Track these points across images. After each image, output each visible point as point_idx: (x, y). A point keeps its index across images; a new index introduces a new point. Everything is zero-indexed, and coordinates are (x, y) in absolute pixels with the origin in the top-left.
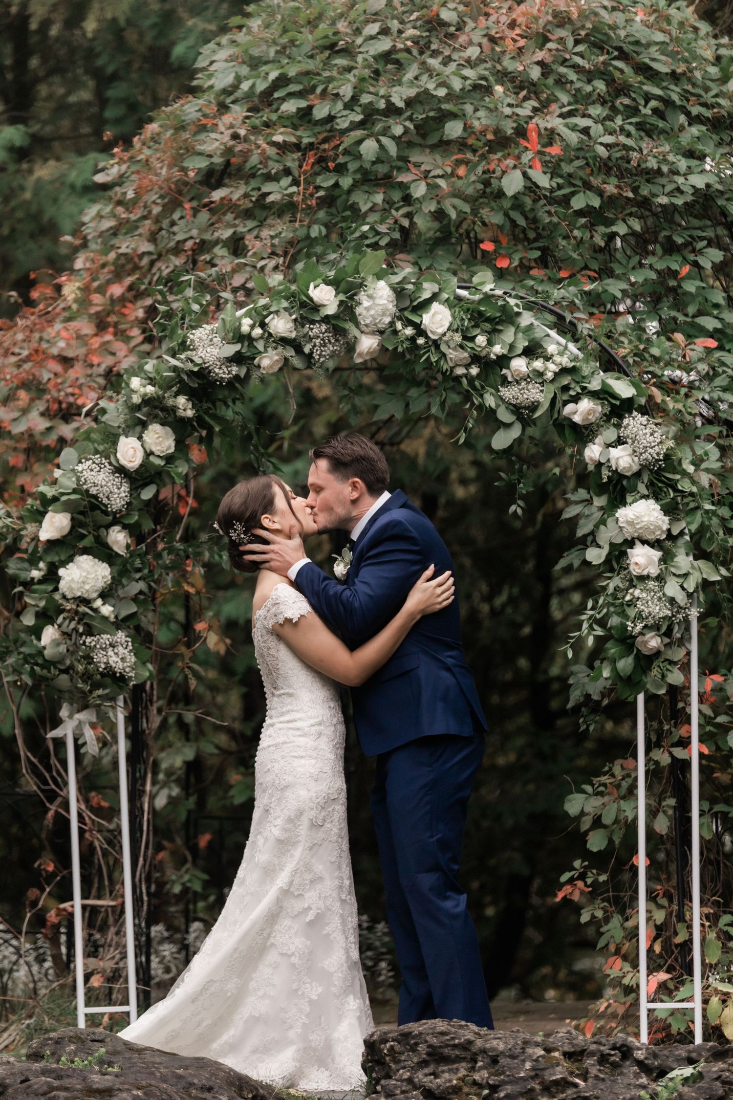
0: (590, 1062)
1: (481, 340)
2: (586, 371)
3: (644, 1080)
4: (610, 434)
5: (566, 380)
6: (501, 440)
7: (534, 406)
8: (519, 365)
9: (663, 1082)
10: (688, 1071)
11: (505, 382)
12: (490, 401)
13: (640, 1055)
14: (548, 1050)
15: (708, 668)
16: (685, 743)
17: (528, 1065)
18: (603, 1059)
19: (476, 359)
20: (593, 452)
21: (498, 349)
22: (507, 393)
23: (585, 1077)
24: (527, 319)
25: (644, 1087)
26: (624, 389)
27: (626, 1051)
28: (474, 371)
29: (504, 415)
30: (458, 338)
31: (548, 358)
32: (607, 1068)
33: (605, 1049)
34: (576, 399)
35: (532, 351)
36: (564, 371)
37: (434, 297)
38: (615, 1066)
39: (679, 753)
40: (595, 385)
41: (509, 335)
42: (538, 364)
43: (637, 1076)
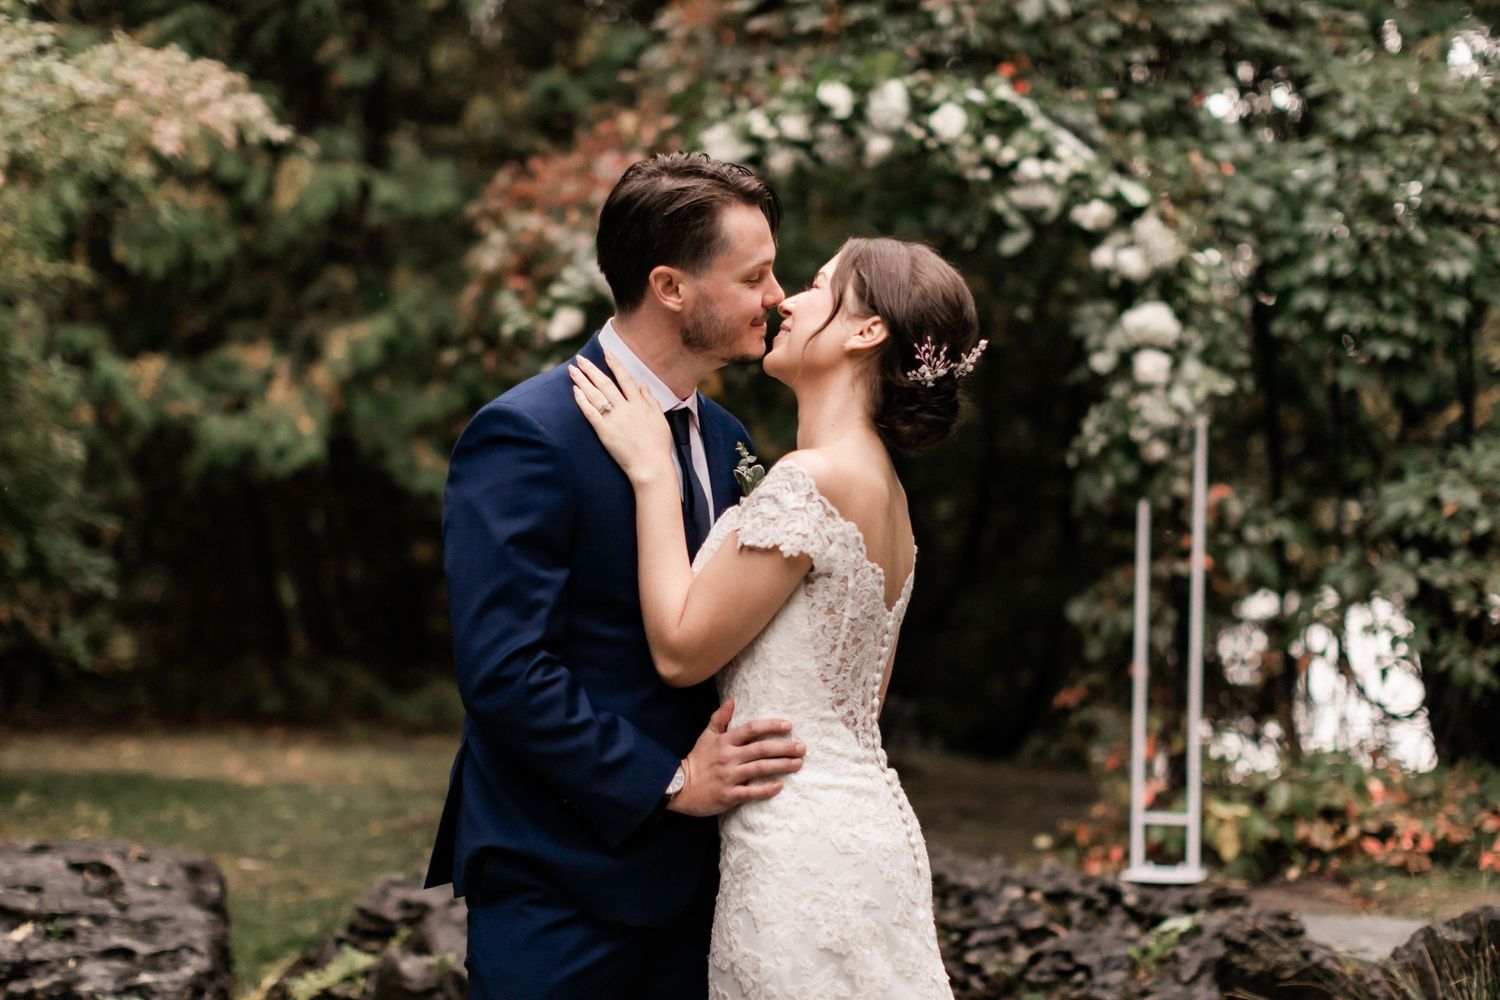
0: (1074, 907)
1: (992, 143)
2: (1097, 173)
3: (1133, 931)
4: (1120, 237)
5: (1077, 184)
6: (1011, 245)
7: (1042, 211)
8: (1031, 168)
9: (1155, 932)
10: (1183, 923)
11: (1013, 184)
12: (999, 204)
13: (1131, 899)
14: (1028, 890)
15: (1214, 476)
16: (1186, 554)
17: (1003, 908)
18: (1088, 904)
19: (988, 161)
20: (1102, 257)
21: (1008, 155)
22: (1019, 196)
23: (1067, 922)
24: (1040, 123)
25: (1131, 941)
26: (1136, 194)
27: (1114, 895)
28: (985, 174)
29: (1014, 219)
30: (968, 140)
31: (1057, 160)
32: (1091, 914)
33: (1091, 891)
34: (1086, 201)
35: (1045, 154)
36: (1077, 177)
37: (948, 99)
38: (1103, 914)
39: (1180, 567)
40: (1106, 189)
41: (1021, 138)
42: (1049, 167)
43: (1124, 925)
